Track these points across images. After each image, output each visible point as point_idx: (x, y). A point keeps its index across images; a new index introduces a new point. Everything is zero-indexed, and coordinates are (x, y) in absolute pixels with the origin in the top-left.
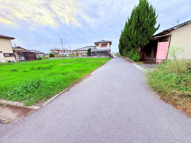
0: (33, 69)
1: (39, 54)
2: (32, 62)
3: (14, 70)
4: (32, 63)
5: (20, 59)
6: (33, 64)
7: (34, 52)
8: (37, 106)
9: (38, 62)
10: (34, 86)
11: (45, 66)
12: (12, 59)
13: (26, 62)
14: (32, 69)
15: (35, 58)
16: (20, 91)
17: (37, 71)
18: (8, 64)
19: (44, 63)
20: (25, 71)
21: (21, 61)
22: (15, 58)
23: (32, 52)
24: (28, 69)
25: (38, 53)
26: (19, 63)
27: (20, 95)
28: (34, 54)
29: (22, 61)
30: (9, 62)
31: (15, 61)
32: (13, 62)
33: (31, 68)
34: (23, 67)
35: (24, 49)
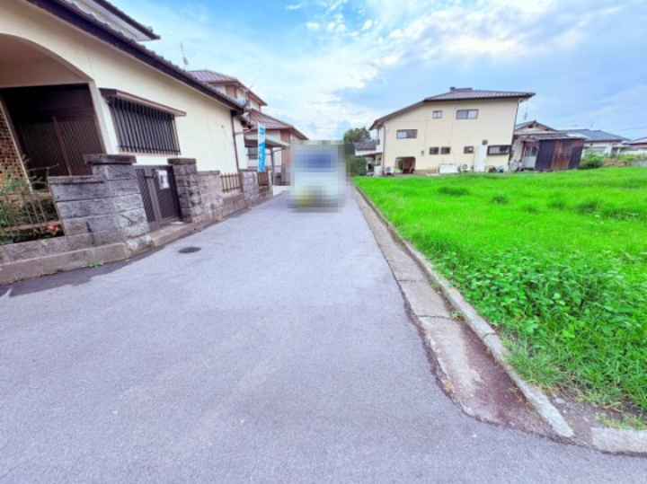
0: (560, 206)
1: (595, 145)
2: (560, 176)
3: (500, 200)
4: (559, 179)
5: (521, 164)
6: (561, 185)
7: (579, 136)
8: (559, 407)
9: (585, 180)
10: (564, 295)
11: (619, 199)
12: (501, 162)
13: (537, 176)
14: (554, 206)
15: (574, 162)
16: (506, 290)
17: (576, 218)
18: (489, 178)
19: (613, 185)
20: (531, 210)
21: (522, 170)
22: (510, 159)
23: (571, 135)
24: (541, 203)
25: (592, 142)
26: (517, 175)
27: (503, 304)
28: (575, 145)
29: (526, 169)
30: (493, 170)
31: (506, 168)
32: (501, 171)
33: (555, 200)
34: (527, 190)
35: (548, 129)
